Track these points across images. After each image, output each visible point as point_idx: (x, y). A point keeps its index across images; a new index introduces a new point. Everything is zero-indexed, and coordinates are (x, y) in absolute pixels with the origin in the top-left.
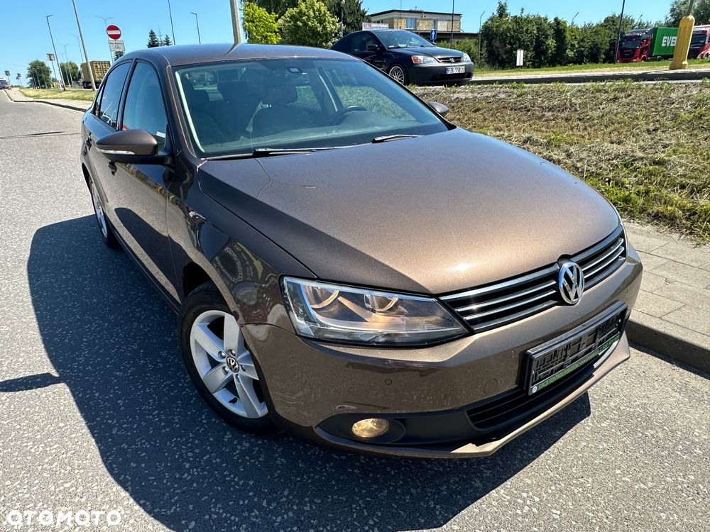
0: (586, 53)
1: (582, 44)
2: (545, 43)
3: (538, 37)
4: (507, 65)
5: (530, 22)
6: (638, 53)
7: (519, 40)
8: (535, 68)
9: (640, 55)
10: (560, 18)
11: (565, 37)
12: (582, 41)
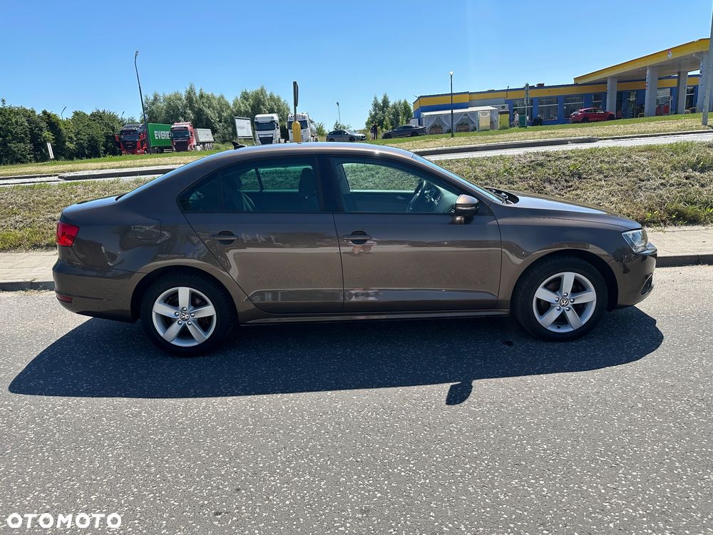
0: (85, 145)
1: (79, 136)
2: (41, 135)
3: (31, 130)
4: (5, 159)
5: (17, 113)
6: (139, 145)
7: (11, 132)
8: (37, 162)
9: (142, 148)
10: (49, 111)
11: (60, 130)
12: (78, 134)
